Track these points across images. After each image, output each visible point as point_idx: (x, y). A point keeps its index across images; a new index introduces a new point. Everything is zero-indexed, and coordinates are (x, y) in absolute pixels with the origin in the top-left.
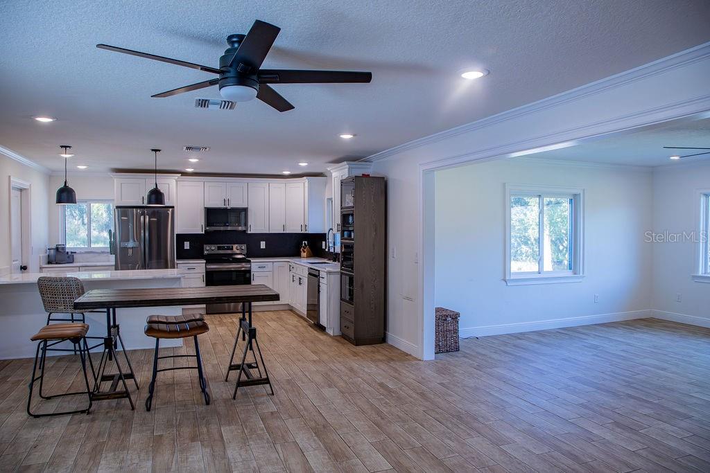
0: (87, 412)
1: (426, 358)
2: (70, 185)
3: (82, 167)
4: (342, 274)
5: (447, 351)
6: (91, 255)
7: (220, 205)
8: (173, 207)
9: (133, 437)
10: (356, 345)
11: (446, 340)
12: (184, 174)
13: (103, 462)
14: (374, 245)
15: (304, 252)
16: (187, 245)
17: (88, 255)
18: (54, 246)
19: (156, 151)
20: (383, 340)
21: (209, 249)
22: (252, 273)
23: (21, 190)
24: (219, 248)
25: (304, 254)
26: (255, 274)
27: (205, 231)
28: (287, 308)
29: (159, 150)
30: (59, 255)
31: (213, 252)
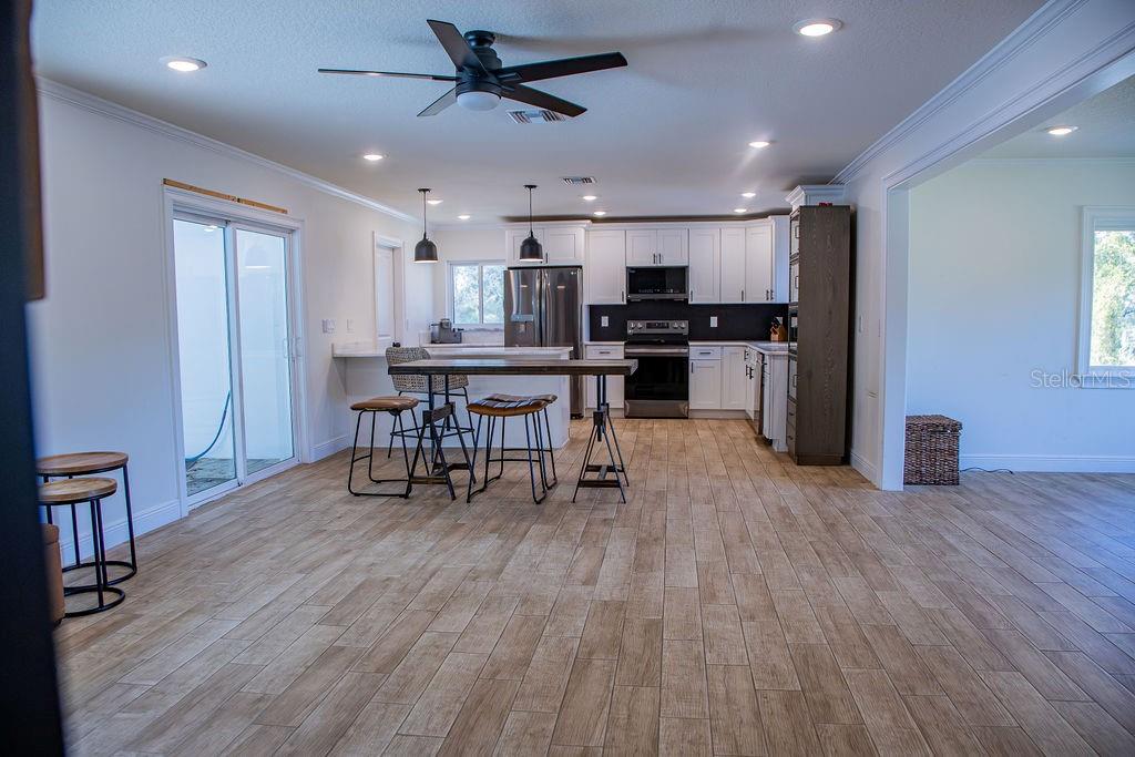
0: (406, 496)
1: (885, 487)
2: (430, 238)
3: (464, 218)
4: (789, 357)
5: (935, 483)
6: (484, 333)
7: (647, 262)
8: (581, 267)
9: (435, 521)
10: (798, 464)
11: (933, 465)
12: (595, 220)
13: (390, 536)
14: (830, 313)
15: (776, 333)
16: (605, 322)
17: (479, 334)
18: (438, 322)
19: (531, 187)
20: (846, 460)
21: (635, 327)
22: (690, 362)
23: (393, 249)
24: (649, 326)
25: (775, 337)
26: (695, 364)
27: (628, 301)
28: (741, 415)
29: (535, 187)
30: (445, 333)
31: (639, 331)
